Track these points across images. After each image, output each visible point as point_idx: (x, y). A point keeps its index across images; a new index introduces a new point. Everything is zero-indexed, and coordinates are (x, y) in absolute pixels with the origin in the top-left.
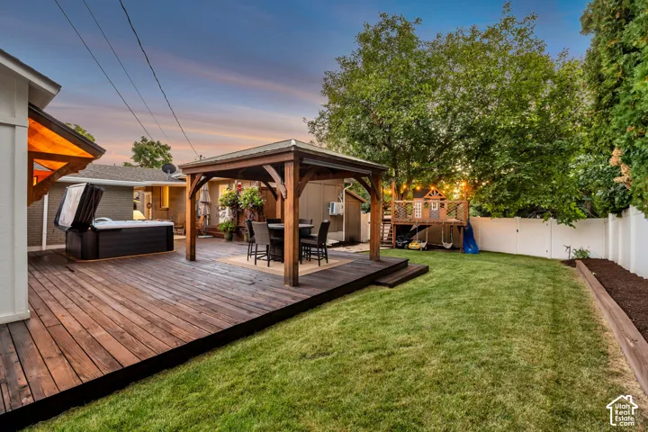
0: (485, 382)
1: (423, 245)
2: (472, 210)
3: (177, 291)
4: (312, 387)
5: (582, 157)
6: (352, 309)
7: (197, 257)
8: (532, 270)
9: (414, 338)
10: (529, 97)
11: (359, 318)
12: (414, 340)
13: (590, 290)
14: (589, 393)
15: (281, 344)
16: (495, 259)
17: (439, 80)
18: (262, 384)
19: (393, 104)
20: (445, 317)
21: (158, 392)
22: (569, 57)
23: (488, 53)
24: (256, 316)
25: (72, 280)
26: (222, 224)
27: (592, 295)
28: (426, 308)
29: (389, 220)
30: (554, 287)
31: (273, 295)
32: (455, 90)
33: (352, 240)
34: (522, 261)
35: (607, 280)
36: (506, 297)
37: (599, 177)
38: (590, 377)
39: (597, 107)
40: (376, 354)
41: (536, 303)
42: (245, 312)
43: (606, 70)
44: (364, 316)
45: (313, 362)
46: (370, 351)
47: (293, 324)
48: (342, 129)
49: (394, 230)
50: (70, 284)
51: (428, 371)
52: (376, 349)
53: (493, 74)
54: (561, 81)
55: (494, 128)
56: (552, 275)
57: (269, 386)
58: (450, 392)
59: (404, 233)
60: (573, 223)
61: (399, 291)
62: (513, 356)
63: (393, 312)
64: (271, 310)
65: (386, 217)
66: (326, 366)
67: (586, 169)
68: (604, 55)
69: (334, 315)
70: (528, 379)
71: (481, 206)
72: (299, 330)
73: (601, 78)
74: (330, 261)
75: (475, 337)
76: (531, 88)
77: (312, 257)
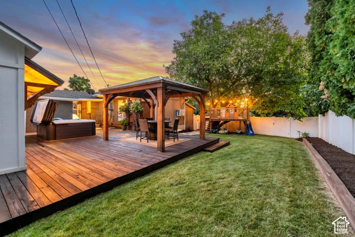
0: (261, 194)
1: (226, 131)
2: (250, 114)
3: (102, 155)
4: (178, 198)
5: (306, 86)
6: (193, 163)
7: (109, 139)
8: (282, 143)
9: (226, 175)
10: (279, 55)
11: (197, 167)
12: (226, 176)
13: (310, 152)
14: (309, 197)
15: (159, 179)
16: (262, 138)
17: (234, 45)
18: (153, 198)
19: (211, 58)
20: (240, 166)
21: (101, 203)
22: (299, 35)
23: (259, 33)
24: (146, 166)
25: (44, 151)
26: (121, 121)
27: (311, 154)
28: (230, 162)
29: (208, 119)
30: (292, 151)
31: (152, 156)
32: (242, 51)
33: (189, 129)
34: (276, 139)
35: (318, 147)
36: (269, 156)
37: (314, 96)
38: (310, 190)
39: (313, 61)
40: (208, 182)
41: (284, 158)
42: (139, 165)
43: (317, 43)
44: (200, 166)
45: (177, 187)
46: (205, 181)
47: (164, 170)
48: (184, 71)
49: (211, 124)
50: (43, 153)
51: (234, 190)
52: (207, 181)
53: (262, 43)
54: (295, 47)
55: (262, 71)
56: (291, 145)
57: (156, 199)
58: (245, 199)
59: (216, 125)
60: (302, 119)
61: (216, 154)
62: (274, 183)
63: (214, 164)
64: (153, 163)
65: (206, 117)
66: (183, 189)
67: (307, 92)
68: (316, 35)
69: (184, 166)
70: (281, 192)
71: (255, 111)
72: (168, 173)
73: (315, 47)
74: (180, 140)
75: (255, 174)
76: (280, 50)
77: (170, 137)
